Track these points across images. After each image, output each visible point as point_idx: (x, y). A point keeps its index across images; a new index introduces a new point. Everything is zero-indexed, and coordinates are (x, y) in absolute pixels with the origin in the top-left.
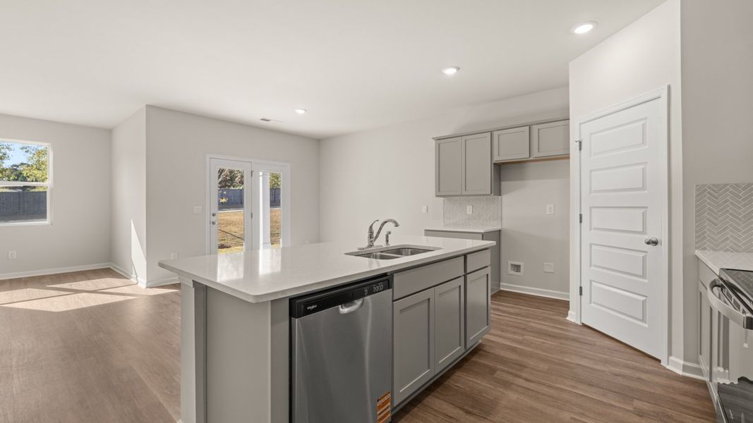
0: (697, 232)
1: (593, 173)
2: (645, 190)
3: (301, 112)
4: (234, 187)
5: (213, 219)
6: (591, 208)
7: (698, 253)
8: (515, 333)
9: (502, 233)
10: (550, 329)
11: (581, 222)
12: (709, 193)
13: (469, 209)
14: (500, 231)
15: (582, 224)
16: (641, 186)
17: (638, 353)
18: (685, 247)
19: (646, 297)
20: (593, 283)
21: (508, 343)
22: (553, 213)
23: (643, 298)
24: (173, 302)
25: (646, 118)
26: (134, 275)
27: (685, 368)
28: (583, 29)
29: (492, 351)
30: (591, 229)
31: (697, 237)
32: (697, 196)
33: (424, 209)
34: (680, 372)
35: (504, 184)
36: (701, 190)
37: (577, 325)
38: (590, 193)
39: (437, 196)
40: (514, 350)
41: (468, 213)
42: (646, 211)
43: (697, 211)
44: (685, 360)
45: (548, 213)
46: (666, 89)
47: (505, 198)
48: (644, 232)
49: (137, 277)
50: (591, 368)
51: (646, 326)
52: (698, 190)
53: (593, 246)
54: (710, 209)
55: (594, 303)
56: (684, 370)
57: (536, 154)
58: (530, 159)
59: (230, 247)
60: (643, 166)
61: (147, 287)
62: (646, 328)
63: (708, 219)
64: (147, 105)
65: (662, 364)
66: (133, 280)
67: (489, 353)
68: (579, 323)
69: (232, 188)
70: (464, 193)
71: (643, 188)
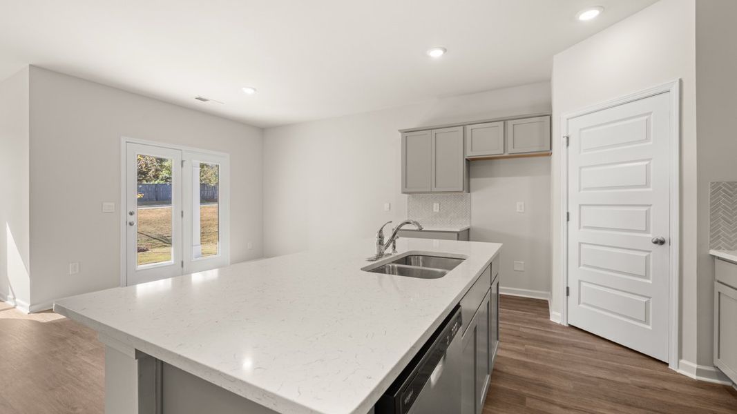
0: (711, 231)
1: (583, 170)
2: (649, 187)
3: (249, 91)
4: (147, 181)
5: (131, 219)
6: (580, 206)
7: (713, 252)
8: (513, 343)
9: (471, 231)
10: (543, 334)
11: (568, 220)
12: (724, 191)
13: (436, 207)
14: (469, 229)
15: (569, 222)
16: (645, 184)
17: (641, 356)
18: (700, 246)
19: (650, 298)
20: (583, 284)
21: (515, 357)
22: (523, 211)
23: (645, 300)
24: (73, 333)
25: (650, 113)
26: (10, 296)
27: (699, 372)
28: (589, 15)
29: (505, 370)
30: (580, 228)
31: (711, 237)
32: (712, 193)
33: (386, 206)
34: (694, 376)
35: (473, 181)
36: (717, 188)
37: (563, 327)
38: (580, 190)
39: (404, 193)
40: (525, 365)
41: (435, 210)
42: (649, 209)
43: (712, 210)
44: (698, 363)
45: (518, 210)
46: (677, 83)
47: (474, 195)
48: (647, 231)
49: (14, 298)
50: (613, 381)
51: (650, 327)
52: (712, 188)
53: (582, 245)
54: (724, 207)
55: (584, 303)
56: (697, 375)
57: (511, 150)
58: (506, 154)
59: (147, 250)
60: (647, 163)
61: (31, 312)
62: (649, 330)
63: (724, 218)
64: (30, 65)
65: (669, 367)
66: (10, 303)
67: (503, 373)
68: (566, 325)
69: (145, 182)
70: (434, 189)
71: (647, 185)
